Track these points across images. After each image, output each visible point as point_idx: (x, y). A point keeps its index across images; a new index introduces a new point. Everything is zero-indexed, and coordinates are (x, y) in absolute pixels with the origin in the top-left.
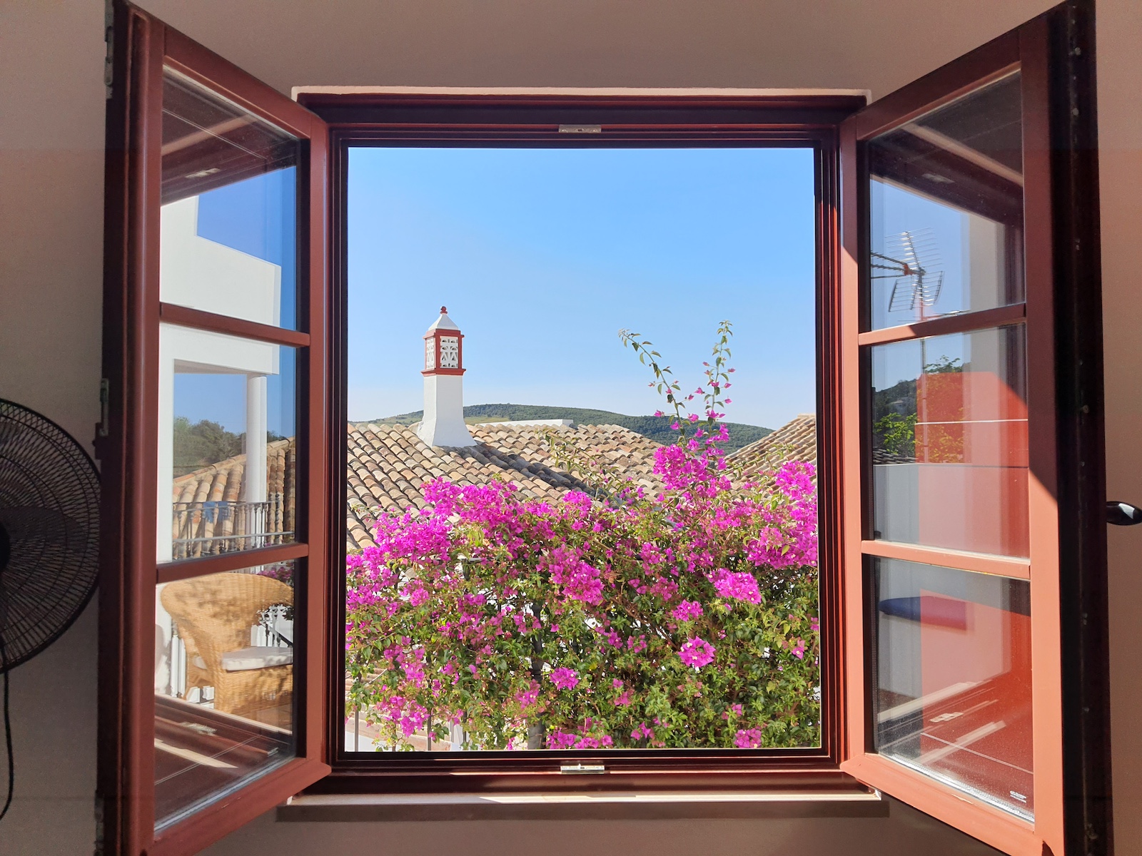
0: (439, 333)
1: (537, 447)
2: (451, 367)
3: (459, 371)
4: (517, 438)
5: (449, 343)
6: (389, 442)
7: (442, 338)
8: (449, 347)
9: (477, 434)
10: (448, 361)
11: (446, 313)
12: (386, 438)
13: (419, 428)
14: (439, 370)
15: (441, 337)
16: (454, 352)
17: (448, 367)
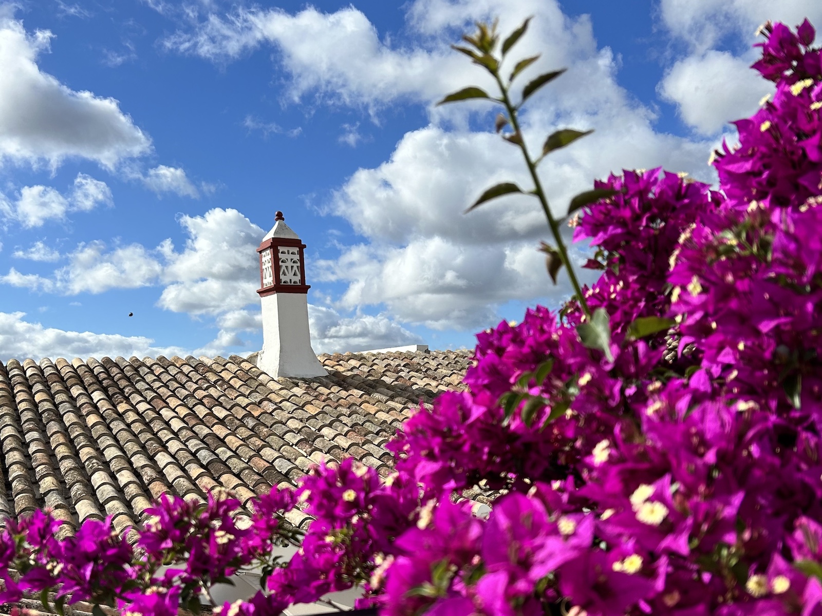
0: (276, 244)
1: (396, 375)
2: (292, 284)
3: (302, 288)
4: (371, 366)
5: (288, 255)
6: (226, 375)
7: (281, 249)
8: (289, 260)
9: (326, 363)
10: (289, 277)
11: (283, 219)
12: (223, 370)
13: (259, 358)
14: (279, 287)
15: (279, 248)
16: (295, 265)
17: (289, 284)
